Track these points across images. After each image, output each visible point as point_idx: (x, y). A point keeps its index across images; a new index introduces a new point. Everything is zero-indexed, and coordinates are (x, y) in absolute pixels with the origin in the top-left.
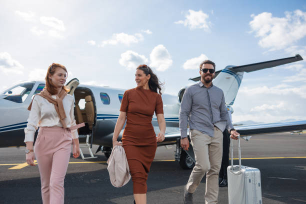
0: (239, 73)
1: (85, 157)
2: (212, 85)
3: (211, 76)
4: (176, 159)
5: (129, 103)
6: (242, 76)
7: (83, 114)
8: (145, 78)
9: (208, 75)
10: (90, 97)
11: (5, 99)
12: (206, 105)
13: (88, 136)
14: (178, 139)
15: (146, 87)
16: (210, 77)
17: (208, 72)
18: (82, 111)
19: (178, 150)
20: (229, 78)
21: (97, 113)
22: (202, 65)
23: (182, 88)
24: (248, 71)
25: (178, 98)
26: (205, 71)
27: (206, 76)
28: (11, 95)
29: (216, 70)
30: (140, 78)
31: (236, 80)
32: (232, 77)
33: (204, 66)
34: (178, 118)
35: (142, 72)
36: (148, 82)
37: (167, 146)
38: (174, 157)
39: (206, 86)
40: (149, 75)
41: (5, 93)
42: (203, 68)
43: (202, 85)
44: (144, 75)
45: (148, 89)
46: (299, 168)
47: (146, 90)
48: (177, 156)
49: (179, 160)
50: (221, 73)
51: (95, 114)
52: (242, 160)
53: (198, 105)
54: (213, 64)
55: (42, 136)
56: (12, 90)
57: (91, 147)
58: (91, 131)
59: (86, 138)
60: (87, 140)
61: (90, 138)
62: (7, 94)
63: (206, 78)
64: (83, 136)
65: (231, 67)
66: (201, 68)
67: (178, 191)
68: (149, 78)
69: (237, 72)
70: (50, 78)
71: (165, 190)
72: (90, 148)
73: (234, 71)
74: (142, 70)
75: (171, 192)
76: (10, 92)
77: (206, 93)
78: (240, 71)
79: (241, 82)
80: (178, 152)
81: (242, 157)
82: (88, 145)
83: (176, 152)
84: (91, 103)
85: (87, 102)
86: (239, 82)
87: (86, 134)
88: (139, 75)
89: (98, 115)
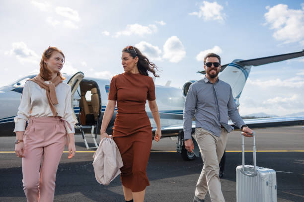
0: (246, 67)
1: (89, 147)
2: (218, 80)
3: (216, 70)
4: (178, 150)
5: (117, 90)
6: (249, 70)
7: (89, 105)
8: (132, 61)
9: (213, 69)
10: (95, 89)
11: (13, 90)
12: (213, 103)
13: (93, 127)
14: (180, 131)
15: (135, 71)
16: (215, 72)
17: (213, 66)
18: (88, 102)
19: (180, 141)
20: (236, 72)
21: (102, 105)
22: (206, 59)
23: (187, 82)
24: (255, 65)
25: (183, 91)
26: (209, 65)
27: (210, 71)
28: (19, 86)
29: (222, 64)
30: (127, 62)
31: (243, 73)
32: (239, 71)
33: (208, 60)
34: (182, 111)
35: (128, 55)
36: (136, 65)
37: (172, 138)
38: (176, 148)
39: (212, 82)
40: (137, 58)
41: (13, 85)
42: (207, 62)
43: (207, 81)
44: (131, 58)
45: (138, 72)
46: (299, 162)
47: (135, 75)
48: (178, 147)
49: (180, 152)
50: (228, 66)
51: (100, 106)
52: (245, 153)
53: (203, 103)
54: (218, 57)
55: (32, 128)
56: (20, 82)
57: (96, 138)
58: (97, 122)
59: (91, 129)
60: (92, 131)
61: (95, 129)
62: (16, 86)
63: (211, 73)
64: (88, 127)
65: (239, 61)
66: (205, 62)
67: (173, 181)
68: (137, 61)
69: (244, 65)
70: (45, 62)
71: (161, 180)
72: (94, 139)
73: (242, 65)
74: (128, 52)
75: (167, 182)
76: (19, 84)
77: (212, 90)
78: (247, 65)
79: (248, 75)
80: (180, 144)
81: (245, 150)
82: (93, 135)
83: (178, 143)
84: (97, 95)
85: (94, 94)
86: (247, 76)
87: (91, 125)
88: (125, 59)
89: (103, 107)
